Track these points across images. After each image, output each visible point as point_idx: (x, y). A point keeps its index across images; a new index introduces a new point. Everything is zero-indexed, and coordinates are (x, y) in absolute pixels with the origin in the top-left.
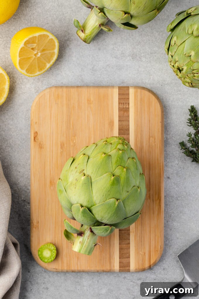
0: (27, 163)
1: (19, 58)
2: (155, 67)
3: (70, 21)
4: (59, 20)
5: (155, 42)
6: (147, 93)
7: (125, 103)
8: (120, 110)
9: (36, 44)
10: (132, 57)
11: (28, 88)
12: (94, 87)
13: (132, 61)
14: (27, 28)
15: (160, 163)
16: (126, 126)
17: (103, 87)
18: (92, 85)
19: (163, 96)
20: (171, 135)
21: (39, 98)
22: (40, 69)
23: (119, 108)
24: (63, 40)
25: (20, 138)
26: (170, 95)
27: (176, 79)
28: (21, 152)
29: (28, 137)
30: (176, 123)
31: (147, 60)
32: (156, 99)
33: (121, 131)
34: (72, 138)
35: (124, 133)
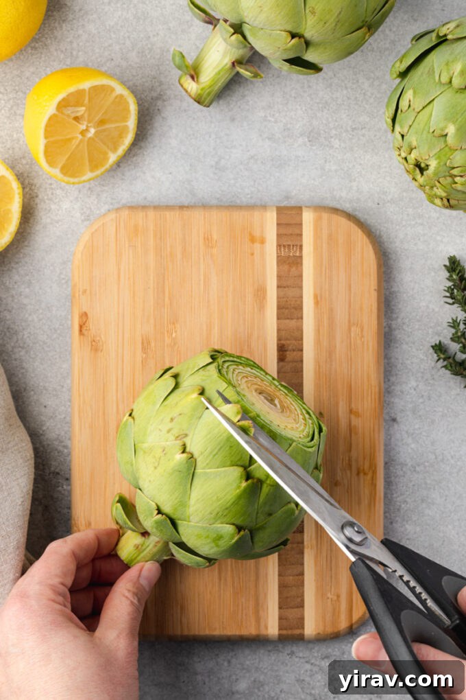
0: (63, 387)
1: (45, 141)
2: (362, 162)
3: (165, 54)
4: (139, 52)
5: (362, 102)
6: (343, 221)
7: (293, 246)
8: (281, 261)
9: (84, 108)
10: (308, 137)
11: (66, 209)
12: (219, 207)
13: (310, 147)
14: (63, 71)
16: (294, 299)
17: (240, 207)
18: (214, 202)
19: (382, 228)
20: (399, 320)
21: (92, 234)
22: (94, 167)
23: (278, 257)
24: (148, 98)
25: (47, 327)
26: (398, 227)
27: (412, 190)
28: (50, 360)
29: (65, 325)
30: (411, 293)
31: (343, 145)
32: (365, 237)
33: (284, 310)
34: (168, 326)
35: (289, 317)
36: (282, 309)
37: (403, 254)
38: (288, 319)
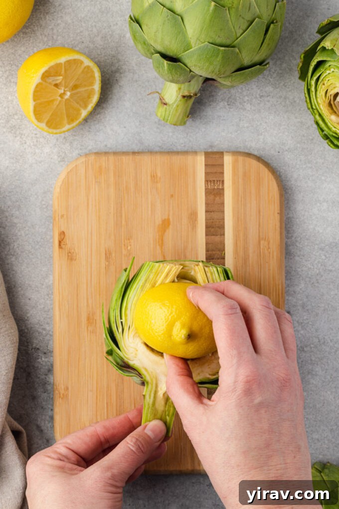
0: (43, 285)
1: (34, 103)
2: (267, 121)
3: (122, 39)
4: (102, 37)
5: (268, 76)
6: (254, 162)
7: (217, 181)
8: (208, 192)
9: (61, 77)
10: (227, 102)
11: (47, 153)
12: (161, 153)
13: (228, 109)
14: (45, 50)
15: (279, 285)
16: (218, 221)
17: (178, 153)
18: (157, 149)
19: (281, 170)
20: (293, 238)
21: (68, 173)
22: (71, 120)
23: (206, 189)
24: (109, 71)
25: (31, 240)
26: (293, 170)
27: (304, 143)
28: (33, 264)
29: (45, 239)
30: (302, 218)
31: (253, 108)
32: (270, 174)
33: (210, 229)
34: (124, 241)
35: (214, 233)
36: (209, 228)
37: (296, 190)
38: (214, 235)
